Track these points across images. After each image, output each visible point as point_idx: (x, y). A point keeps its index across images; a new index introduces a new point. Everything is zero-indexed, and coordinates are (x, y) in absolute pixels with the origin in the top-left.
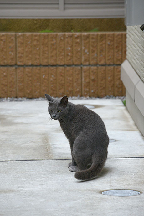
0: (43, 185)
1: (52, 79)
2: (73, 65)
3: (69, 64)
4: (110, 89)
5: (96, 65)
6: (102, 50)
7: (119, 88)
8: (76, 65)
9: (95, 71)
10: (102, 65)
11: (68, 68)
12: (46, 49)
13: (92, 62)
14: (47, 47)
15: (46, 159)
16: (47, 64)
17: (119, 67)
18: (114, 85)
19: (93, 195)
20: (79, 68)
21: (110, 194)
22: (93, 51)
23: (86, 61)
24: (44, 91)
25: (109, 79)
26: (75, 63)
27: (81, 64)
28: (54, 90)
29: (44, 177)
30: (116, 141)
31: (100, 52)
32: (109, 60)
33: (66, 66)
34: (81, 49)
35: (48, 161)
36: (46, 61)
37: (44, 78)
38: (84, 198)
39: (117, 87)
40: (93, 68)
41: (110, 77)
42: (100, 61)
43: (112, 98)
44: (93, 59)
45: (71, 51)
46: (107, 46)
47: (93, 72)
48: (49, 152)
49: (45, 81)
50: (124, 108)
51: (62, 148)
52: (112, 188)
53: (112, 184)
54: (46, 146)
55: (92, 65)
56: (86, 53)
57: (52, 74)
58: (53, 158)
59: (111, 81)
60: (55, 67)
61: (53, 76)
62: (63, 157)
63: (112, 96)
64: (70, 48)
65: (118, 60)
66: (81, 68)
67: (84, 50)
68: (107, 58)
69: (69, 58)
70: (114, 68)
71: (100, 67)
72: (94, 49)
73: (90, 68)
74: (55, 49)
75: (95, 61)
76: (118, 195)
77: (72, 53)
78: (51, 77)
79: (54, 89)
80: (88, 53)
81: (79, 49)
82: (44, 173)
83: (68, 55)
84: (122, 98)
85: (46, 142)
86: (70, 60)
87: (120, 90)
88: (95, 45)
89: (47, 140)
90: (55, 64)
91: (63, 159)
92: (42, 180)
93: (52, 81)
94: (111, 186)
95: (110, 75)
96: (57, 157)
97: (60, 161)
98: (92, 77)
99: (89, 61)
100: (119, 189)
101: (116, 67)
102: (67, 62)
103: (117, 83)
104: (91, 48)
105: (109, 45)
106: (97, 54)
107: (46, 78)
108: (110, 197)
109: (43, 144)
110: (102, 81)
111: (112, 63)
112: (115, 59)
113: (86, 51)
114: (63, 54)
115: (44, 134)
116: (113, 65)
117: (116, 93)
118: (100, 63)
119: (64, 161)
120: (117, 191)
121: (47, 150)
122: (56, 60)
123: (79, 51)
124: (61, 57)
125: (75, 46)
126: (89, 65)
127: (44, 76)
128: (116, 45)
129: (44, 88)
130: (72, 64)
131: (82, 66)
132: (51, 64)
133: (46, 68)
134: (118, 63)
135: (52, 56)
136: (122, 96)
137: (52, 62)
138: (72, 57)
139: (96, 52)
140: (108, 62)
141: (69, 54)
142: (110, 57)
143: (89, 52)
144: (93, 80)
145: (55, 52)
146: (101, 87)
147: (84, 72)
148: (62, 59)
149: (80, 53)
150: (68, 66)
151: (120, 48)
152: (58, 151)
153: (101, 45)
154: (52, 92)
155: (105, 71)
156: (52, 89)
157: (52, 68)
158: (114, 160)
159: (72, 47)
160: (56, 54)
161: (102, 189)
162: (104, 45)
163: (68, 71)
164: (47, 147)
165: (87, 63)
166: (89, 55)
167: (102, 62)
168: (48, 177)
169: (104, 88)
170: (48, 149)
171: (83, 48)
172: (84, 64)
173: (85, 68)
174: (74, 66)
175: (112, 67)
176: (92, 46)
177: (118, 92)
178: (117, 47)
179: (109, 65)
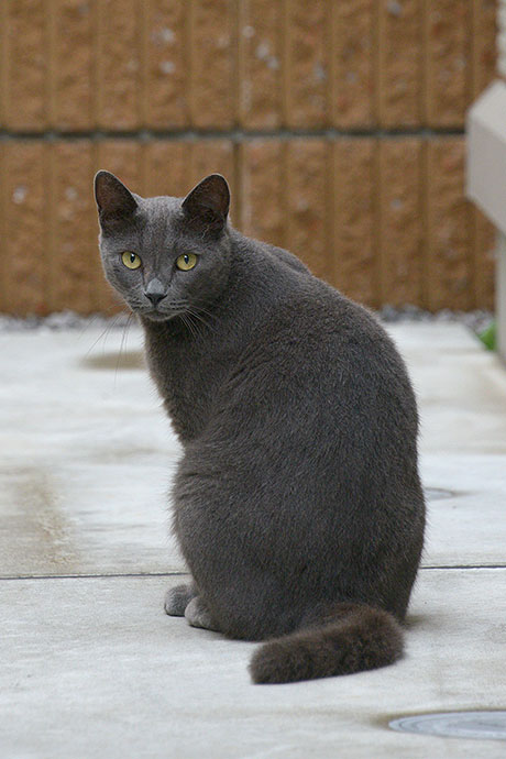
0: (22, 689)
1: (65, 212)
2: (189, 129)
3: (167, 124)
4: (402, 270)
5: (321, 129)
6: (353, 48)
7: (452, 265)
8: (204, 132)
9: (315, 164)
10: (358, 132)
11: (160, 148)
12: (33, 37)
13: (297, 116)
14: (42, 25)
15: (40, 573)
16: (39, 125)
17: (451, 141)
18: (422, 243)
19: (334, 736)
20: (225, 146)
21: (438, 728)
22: (304, 54)
23: (260, 105)
24: (23, 277)
25: (397, 209)
26: (202, 120)
27: (237, 126)
28: (78, 276)
29: (32, 655)
30: (454, 494)
31: (344, 58)
32: (393, 101)
33: (146, 137)
34: (235, 40)
35: (53, 581)
36: (34, 105)
37: (24, 209)
38: (277, 749)
39: (440, 256)
40: (304, 147)
41: (403, 198)
42: (344, 109)
43: (416, 317)
44: (305, 96)
45: (180, 52)
46: (383, 25)
47: (301, 169)
48: (57, 542)
49: (30, 220)
50: (485, 359)
51: (134, 527)
52: (451, 703)
53: (448, 686)
54: (40, 521)
55: (296, 132)
56: (264, 64)
57: (65, 182)
58: (84, 569)
59: (405, 223)
60: (84, 144)
61: (71, 194)
62: (142, 564)
63: (412, 308)
64: (169, 36)
65: (446, 103)
66: (237, 147)
67: (254, 43)
68: (383, 93)
69: (165, 89)
70: (424, 147)
71: (343, 143)
72: (309, 40)
73: (285, 149)
74: (87, 39)
75: (315, 109)
76: (494, 734)
77: (185, 63)
78: (62, 199)
79: (77, 266)
80: (274, 64)
81: (223, 41)
82: (32, 635)
83: (159, 75)
84: (471, 318)
85: (40, 501)
86: (171, 98)
87: (461, 274)
88: (315, 17)
89: (43, 495)
90: (84, 122)
91: (143, 574)
92: (18, 670)
93: (66, 223)
94: (442, 694)
95: (399, 189)
96: (104, 565)
97: (123, 581)
98: (300, 201)
99: (278, 106)
100: (495, 705)
101: (436, 142)
102: (152, 115)
103: (443, 233)
104: (293, 34)
105: (393, 17)
106: (326, 66)
107: (37, 202)
108: (440, 742)
109: (22, 513)
110: (353, 220)
111: (410, 121)
112: (430, 101)
113: (264, 50)
114: (132, 66)
115: (24, 471)
116: (420, 129)
117: (437, 294)
118: (344, 121)
119: (150, 580)
120: (484, 716)
121: (48, 532)
122: (88, 102)
123: (221, 53)
124: (121, 86)
125: (202, 22)
126: (283, 129)
127: (20, 196)
128: (432, 17)
129: (20, 264)
130: (181, 123)
131: (239, 137)
132: (65, 126)
133: (33, 149)
134: (448, 119)
135: (69, 82)
136: (470, 308)
137: (66, 111)
138: (182, 83)
139: (319, 56)
140: (390, 116)
141: (168, 67)
142: (400, 87)
143: (279, 55)
144: (305, 219)
145: (84, 54)
146: (348, 254)
147: (255, 170)
148: (123, 98)
149: (225, 65)
150: (162, 134)
151: (460, 34)
152: (115, 539)
153: (351, 18)
154: (66, 284)
155: (370, 164)
156: (66, 269)
157: (68, 148)
158: (454, 576)
159: (180, 26)
160: (91, 67)
161: (389, 706)
162: (365, 20)
163: (158, 165)
164: (46, 523)
165: (271, 120)
166: (279, 73)
167: (358, 115)
168: (56, 653)
169: (369, 264)
170: (52, 532)
171: (247, 32)
172: (253, 124)
173: (256, 146)
174: (192, 138)
175: (413, 143)
176: (300, 23)
177: (447, 284)
178: (439, 29)
179: (397, 131)
